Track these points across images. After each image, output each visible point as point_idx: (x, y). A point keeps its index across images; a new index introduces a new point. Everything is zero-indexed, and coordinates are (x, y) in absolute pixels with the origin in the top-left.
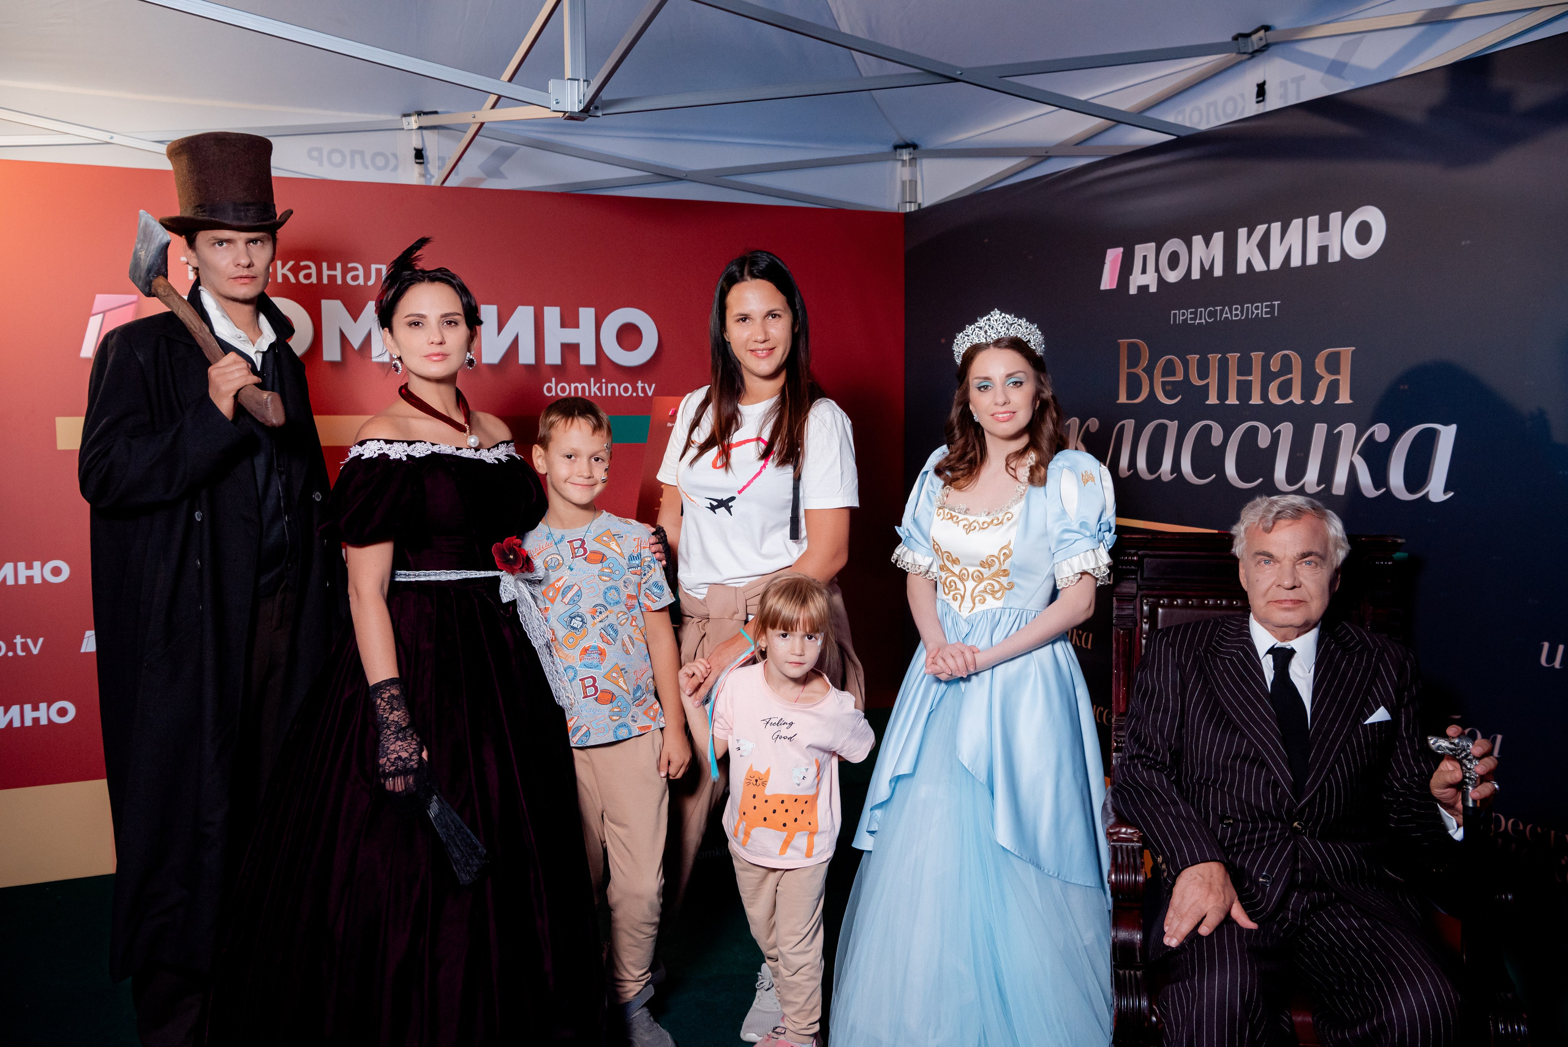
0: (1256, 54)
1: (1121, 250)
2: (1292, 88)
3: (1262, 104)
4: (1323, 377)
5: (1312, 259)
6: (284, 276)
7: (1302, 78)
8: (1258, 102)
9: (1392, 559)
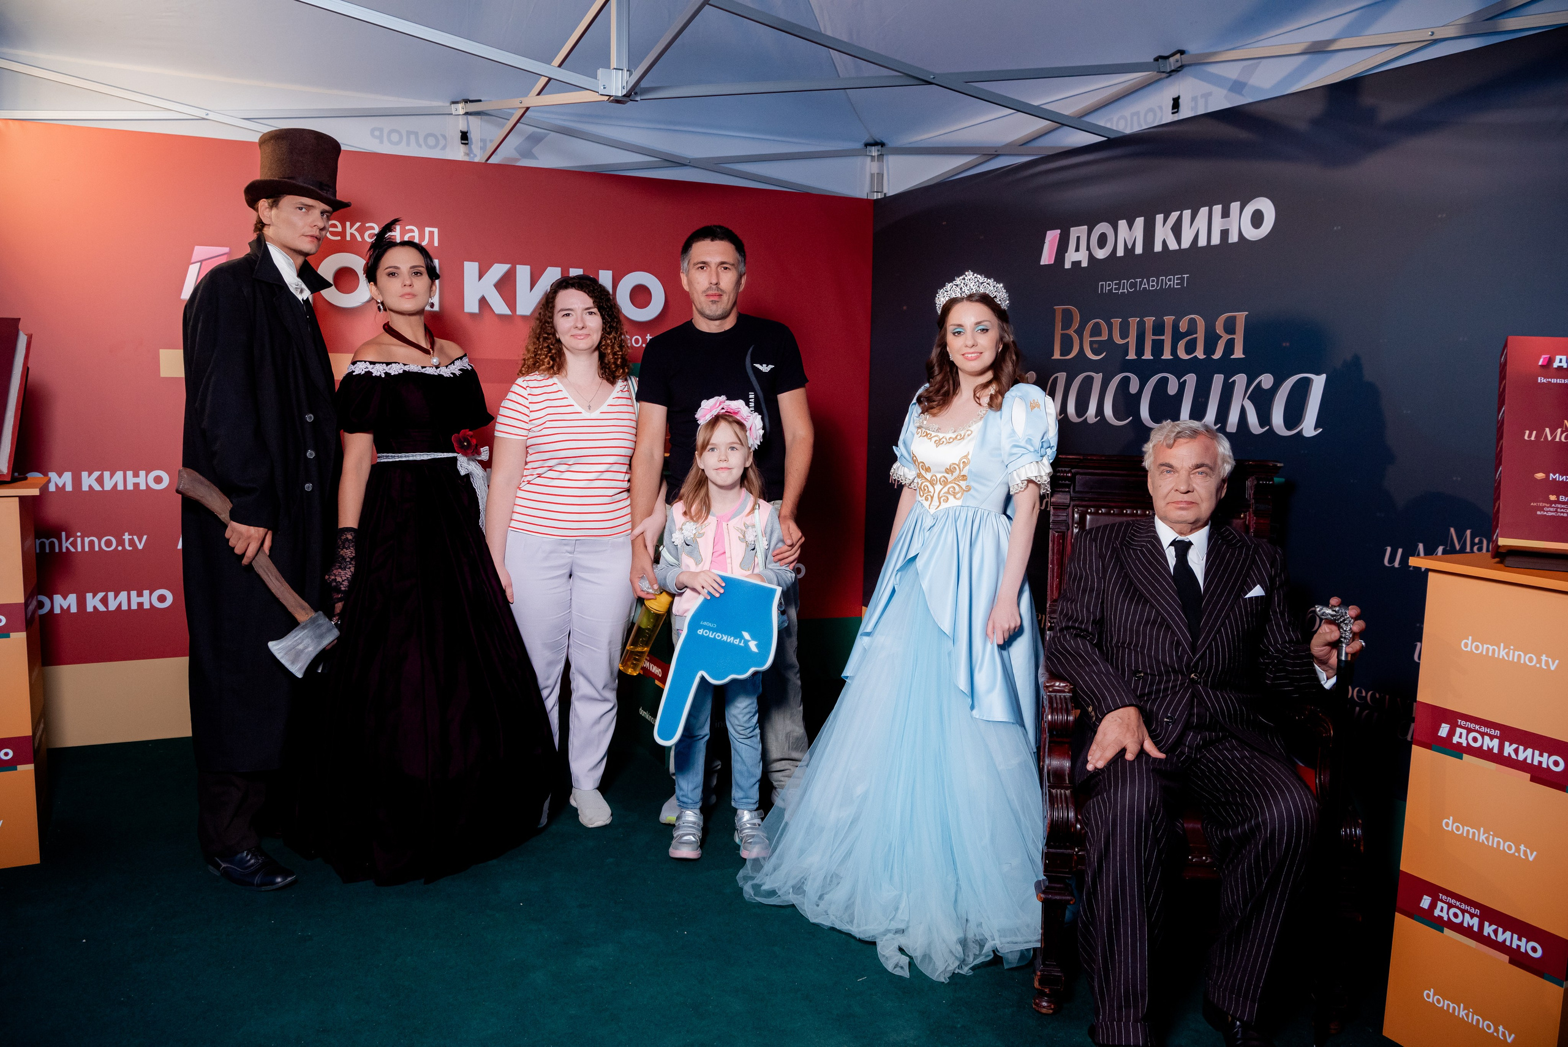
0: (1172, 74)
1: (1059, 231)
2: (1201, 102)
3: (1176, 114)
4: (1222, 337)
5: (1216, 240)
6: (352, 235)
7: (1210, 94)
8: (1173, 113)
9: (1273, 480)
